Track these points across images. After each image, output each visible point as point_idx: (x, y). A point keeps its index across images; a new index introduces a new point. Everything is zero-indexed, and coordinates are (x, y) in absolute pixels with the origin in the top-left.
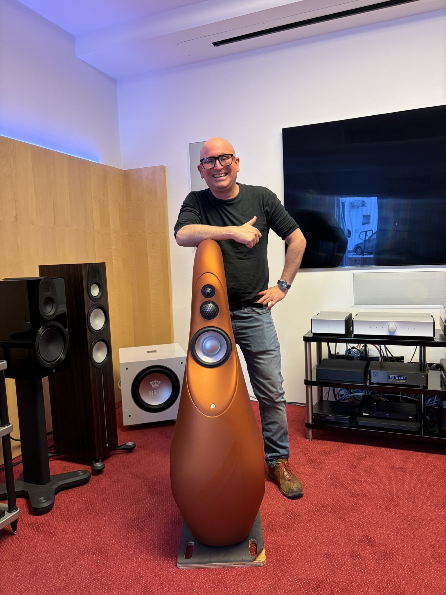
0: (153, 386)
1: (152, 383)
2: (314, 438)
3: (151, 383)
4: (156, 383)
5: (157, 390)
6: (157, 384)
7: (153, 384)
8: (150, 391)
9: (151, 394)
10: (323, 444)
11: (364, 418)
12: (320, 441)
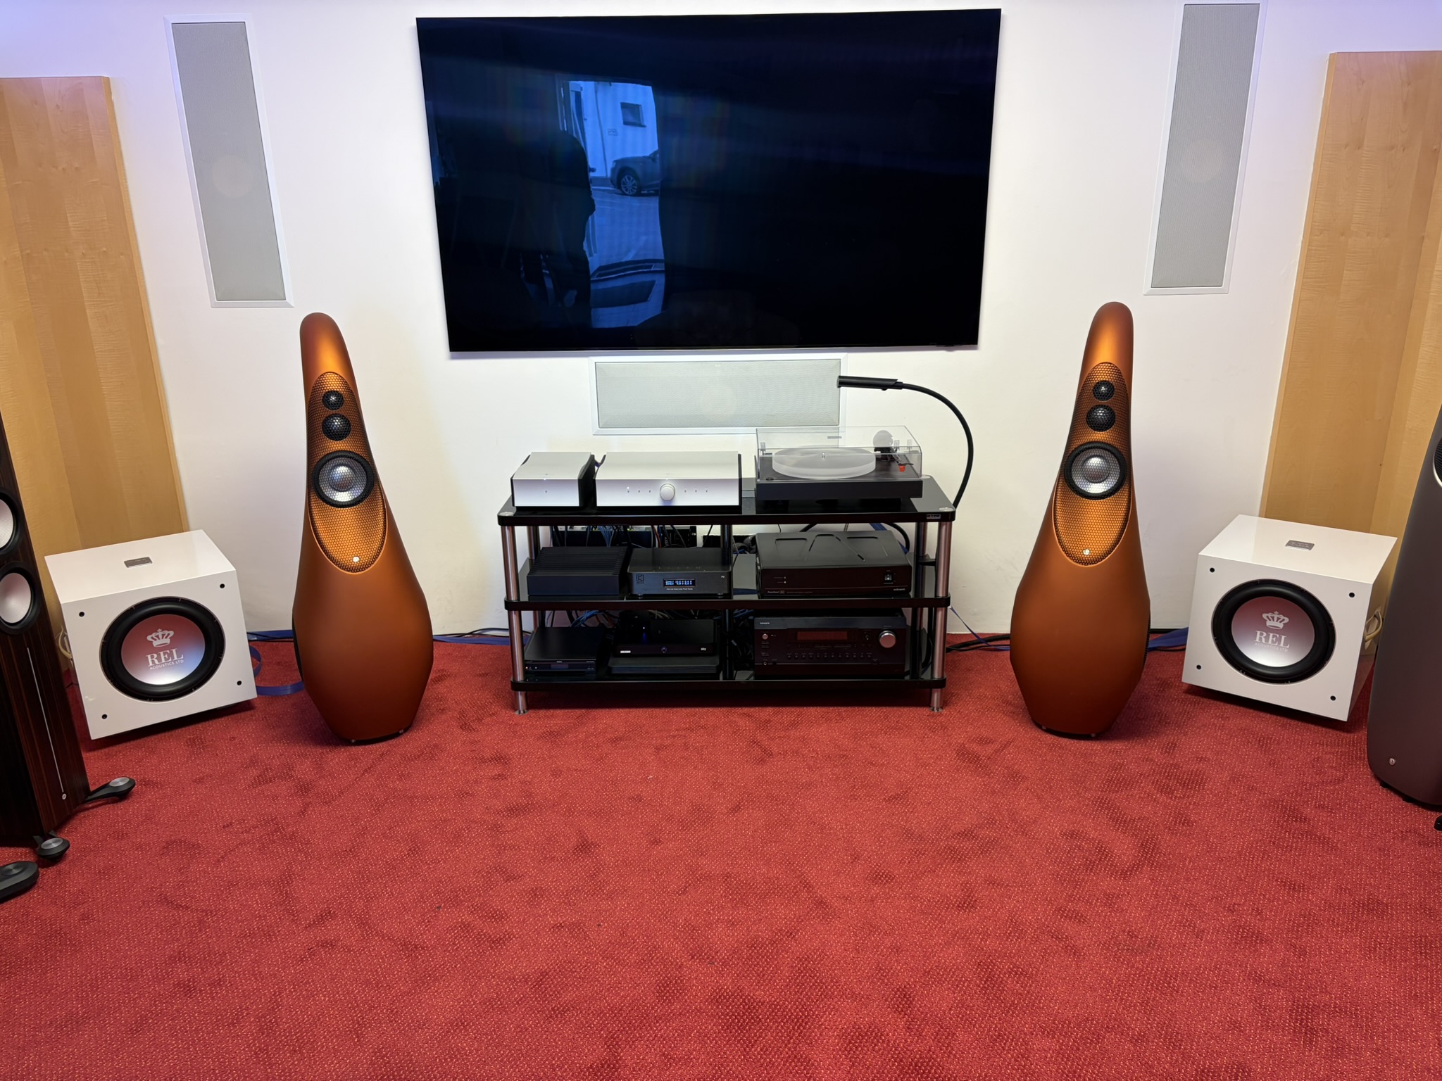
0: (155, 644)
1: (152, 638)
2: (530, 705)
3: (149, 638)
4: (163, 635)
5: (168, 651)
6: (166, 638)
7: (155, 640)
8: (149, 656)
9: (153, 662)
10: (548, 717)
11: (621, 661)
12: (542, 712)
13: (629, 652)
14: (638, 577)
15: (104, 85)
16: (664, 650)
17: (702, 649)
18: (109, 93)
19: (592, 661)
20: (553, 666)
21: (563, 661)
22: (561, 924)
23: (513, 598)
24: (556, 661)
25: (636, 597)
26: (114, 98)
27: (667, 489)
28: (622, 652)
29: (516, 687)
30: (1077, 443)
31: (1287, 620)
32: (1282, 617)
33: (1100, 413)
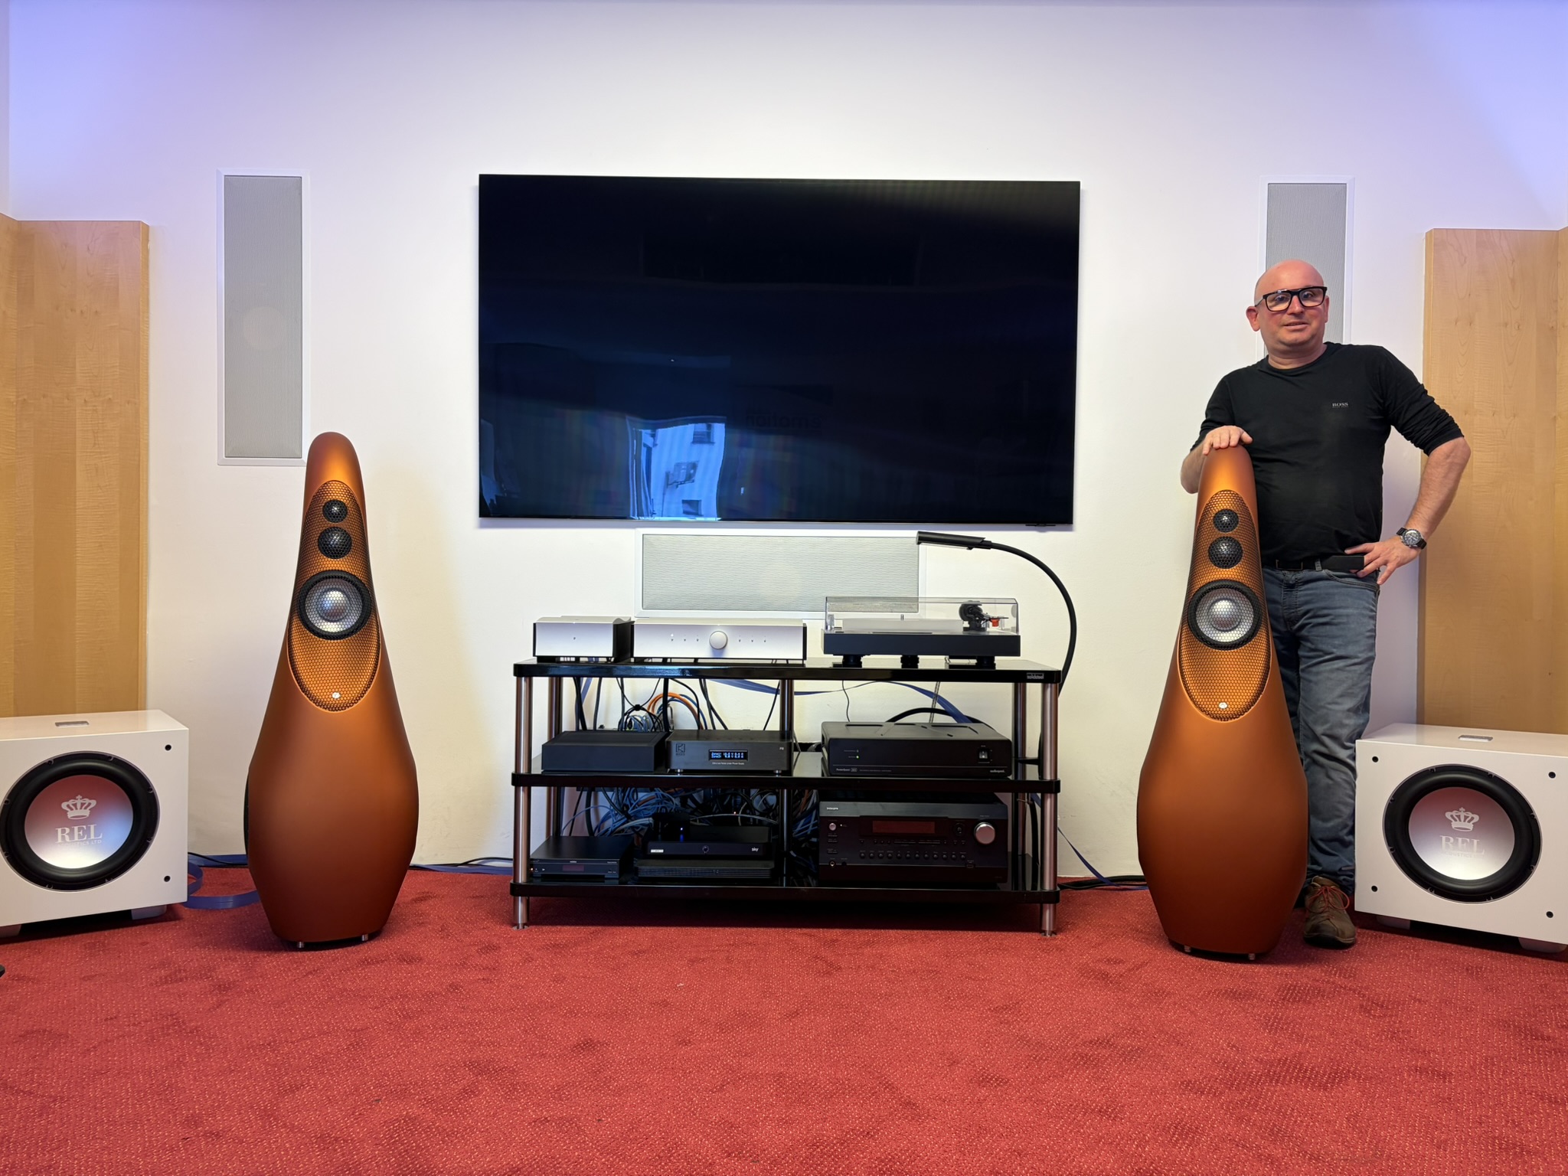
0: (71, 814)
1: (68, 806)
3: (64, 806)
4: (82, 804)
5: (85, 827)
6: (86, 808)
7: (72, 809)
8: (60, 830)
9: (63, 837)
10: (553, 932)
11: (651, 861)
12: (546, 928)
13: (661, 851)
14: (678, 747)
15: (141, 231)
16: (706, 850)
17: (754, 849)
18: (147, 240)
19: (614, 863)
20: (564, 869)
21: (578, 861)
22: (546, 1118)
23: (523, 770)
24: (569, 861)
25: (674, 772)
26: (150, 245)
27: (718, 636)
28: (653, 851)
29: (516, 890)
30: (1201, 582)
31: (1476, 818)
32: (1470, 815)
33: (1224, 548)
